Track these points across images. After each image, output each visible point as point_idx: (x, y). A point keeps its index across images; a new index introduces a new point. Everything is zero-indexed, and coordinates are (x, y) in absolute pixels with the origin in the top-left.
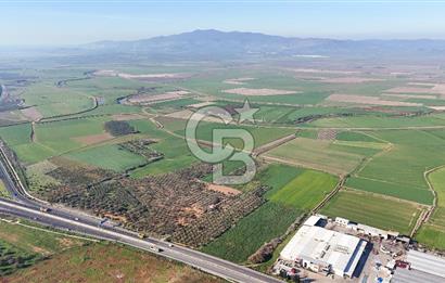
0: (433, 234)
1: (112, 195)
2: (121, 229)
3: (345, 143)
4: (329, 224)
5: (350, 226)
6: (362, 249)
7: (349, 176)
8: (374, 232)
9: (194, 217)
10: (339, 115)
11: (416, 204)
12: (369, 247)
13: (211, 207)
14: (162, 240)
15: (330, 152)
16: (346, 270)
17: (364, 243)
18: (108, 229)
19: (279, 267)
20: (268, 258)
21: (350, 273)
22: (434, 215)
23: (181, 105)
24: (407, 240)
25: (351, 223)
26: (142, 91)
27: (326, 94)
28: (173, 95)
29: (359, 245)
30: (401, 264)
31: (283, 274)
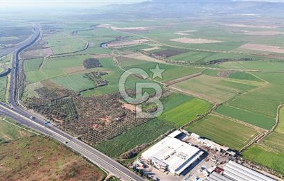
0: (257, 151)
1: (64, 107)
2: (56, 129)
3: (233, 81)
5: (199, 140)
6: (198, 156)
7: (221, 104)
8: (210, 144)
9: (103, 124)
11: (257, 128)
12: (205, 155)
13: (117, 119)
14: (75, 138)
15: (219, 86)
16: (177, 170)
17: (202, 153)
20: (133, 156)
21: (178, 173)
25: (201, 137)
28: (137, 42)
29: (197, 153)
30: (218, 170)
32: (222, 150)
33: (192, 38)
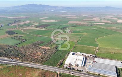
0: (100, 54)
1: (13, 52)
4: (75, 54)
6: (85, 59)
7: (78, 42)
8: (86, 55)
9: (39, 56)
10: (72, 26)
11: (94, 47)
12: (86, 58)
13: (44, 53)
14: (31, 63)
15: (72, 36)
16: (82, 65)
17: (85, 58)
18: (14, 62)
19: (65, 66)
20: (62, 64)
21: (83, 65)
22: (99, 49)
23: (28, 25)
24: (94, 56)
25: (80, 53)
26: (15, 22)
27: (68, 21)
28: (25, 22)
29: (84, 58)
30: (94, 62)
31: (66, 68)
32: (90, 55)
33: (49, 20)
